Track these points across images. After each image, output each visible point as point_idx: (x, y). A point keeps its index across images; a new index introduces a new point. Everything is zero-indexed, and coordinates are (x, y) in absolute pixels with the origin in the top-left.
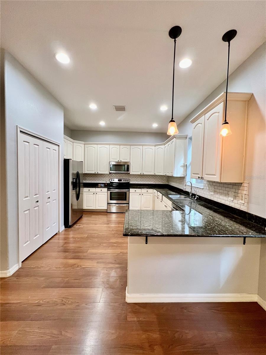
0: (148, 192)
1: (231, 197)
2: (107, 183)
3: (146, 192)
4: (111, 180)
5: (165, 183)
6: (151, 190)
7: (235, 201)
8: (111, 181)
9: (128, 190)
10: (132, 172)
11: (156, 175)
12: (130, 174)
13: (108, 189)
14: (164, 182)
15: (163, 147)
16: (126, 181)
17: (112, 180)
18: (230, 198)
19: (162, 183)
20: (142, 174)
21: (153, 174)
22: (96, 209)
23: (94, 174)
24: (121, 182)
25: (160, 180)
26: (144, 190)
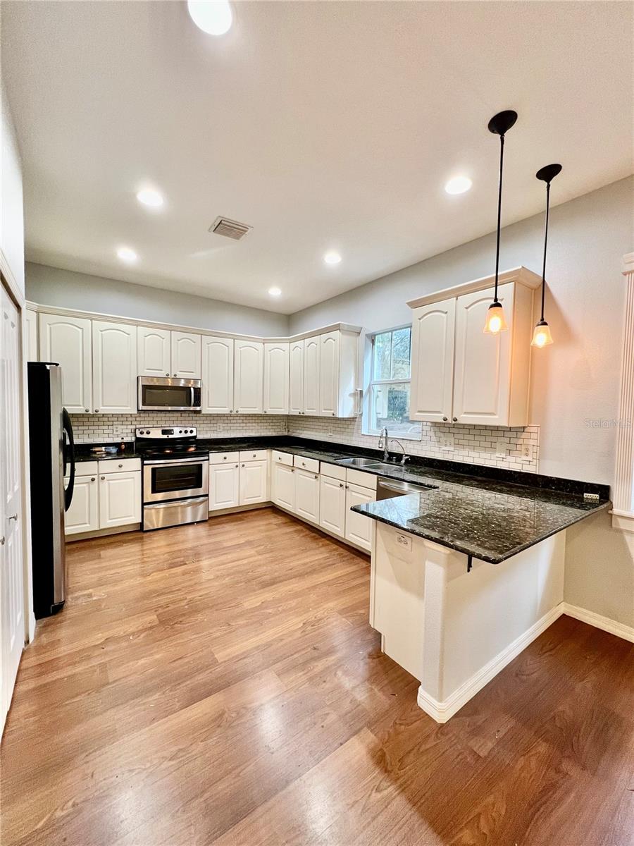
0: (256, 458)
1: (500, 452)
2: (125, 443)
3: (252, 459)
4: (138, 432)
5: (280, 434)
6: (262, 454)
7: (510, 459)
8: (139, 435)
9: (207, 458)
10: (205, 408)
11: (267, 416)
12: (203, 412)
13: (142, 461)
14: (279, 430)
15: (286, 346)
16: (186, 432)
17: (142, 433)
18: (498, 455)
19: (274, 434)
20: (234, 412)
21: (261, 412)
22: (101, 530)
23: (83, 416)
24: (171, 436)
25: (270, 427)
26: (247, 455)
